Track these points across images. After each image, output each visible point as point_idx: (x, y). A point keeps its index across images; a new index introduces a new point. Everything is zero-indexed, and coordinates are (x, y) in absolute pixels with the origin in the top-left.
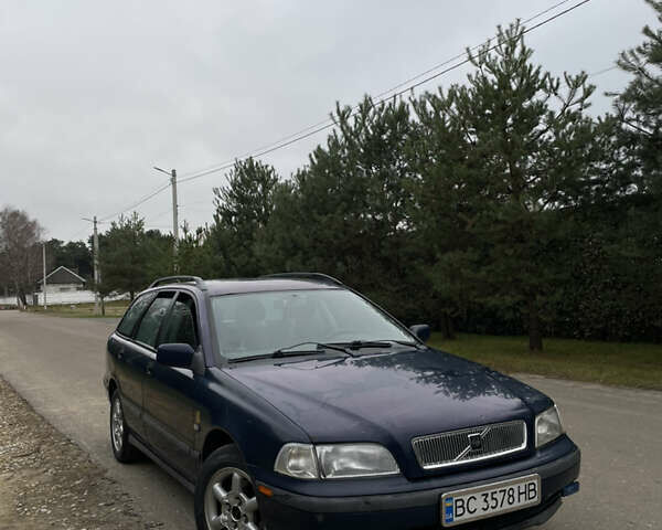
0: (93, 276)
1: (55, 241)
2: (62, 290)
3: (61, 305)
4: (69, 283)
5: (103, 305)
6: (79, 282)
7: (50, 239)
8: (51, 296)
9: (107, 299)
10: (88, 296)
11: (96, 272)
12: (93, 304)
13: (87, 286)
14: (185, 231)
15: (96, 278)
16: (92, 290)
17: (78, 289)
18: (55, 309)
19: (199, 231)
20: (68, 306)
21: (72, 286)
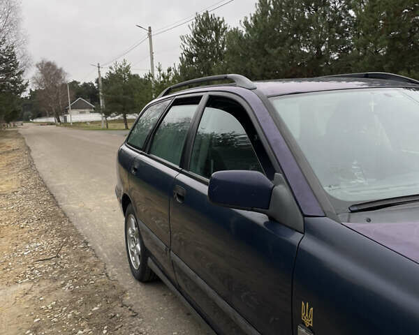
0: (99, 103)
1: (75, 82)
2: (81, 113)
3: (81, 122)
4: (85, 108)
5: (107, 122)
6: (91, 108)
7: (71, 81)
8: (74, 116)
9: (109, 118)
10: (97, 117)
11: (101, 101)
12: (101, 121)
13: (97, 110)
14: (160, 70)
15: (101, 105)
16: (99, 112)
17: (91, 112)
18: (77, 125)
19: (169, 70)
20: (85, 123)
21: (87, 110)
